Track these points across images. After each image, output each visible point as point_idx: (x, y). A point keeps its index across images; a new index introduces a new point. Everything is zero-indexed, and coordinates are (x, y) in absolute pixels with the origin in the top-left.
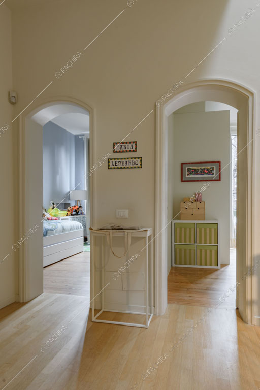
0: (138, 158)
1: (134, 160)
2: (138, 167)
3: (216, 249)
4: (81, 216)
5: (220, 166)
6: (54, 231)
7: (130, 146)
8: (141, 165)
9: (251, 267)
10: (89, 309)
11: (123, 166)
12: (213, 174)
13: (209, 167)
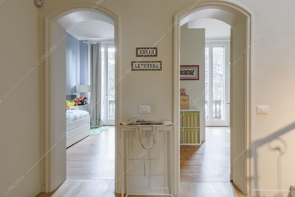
0: (159, 62)
1: (155, 63)
2: (159, 70)
3: (198, 131)
4: (86, 105)
5: (198, 69)
6: (68, 120)
7: (151, 51)
8: (161, 67)
9: (250, 151)
10: (114, 194)
11: (145, 68)
12: (194, 75)
13: (191, 70)
